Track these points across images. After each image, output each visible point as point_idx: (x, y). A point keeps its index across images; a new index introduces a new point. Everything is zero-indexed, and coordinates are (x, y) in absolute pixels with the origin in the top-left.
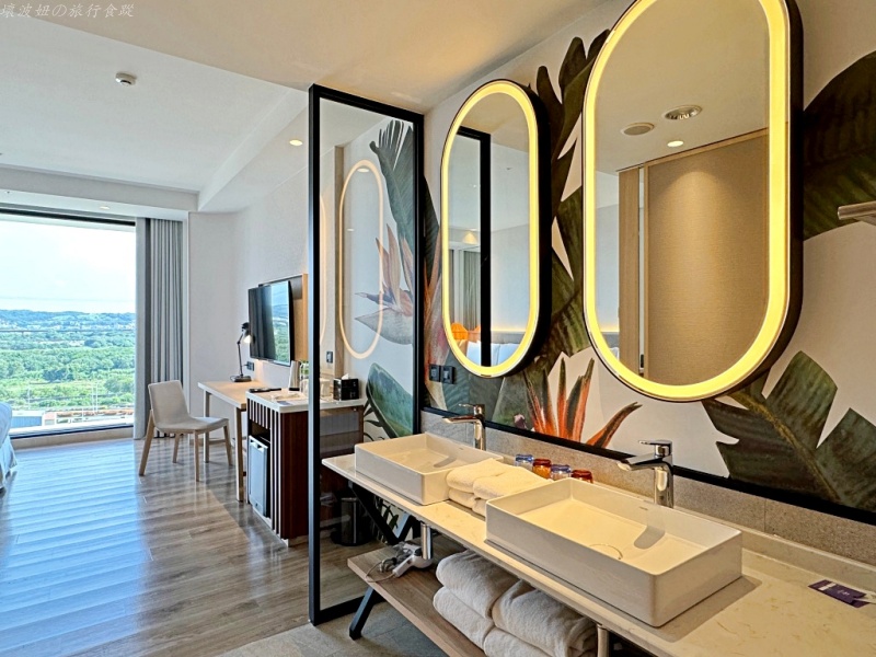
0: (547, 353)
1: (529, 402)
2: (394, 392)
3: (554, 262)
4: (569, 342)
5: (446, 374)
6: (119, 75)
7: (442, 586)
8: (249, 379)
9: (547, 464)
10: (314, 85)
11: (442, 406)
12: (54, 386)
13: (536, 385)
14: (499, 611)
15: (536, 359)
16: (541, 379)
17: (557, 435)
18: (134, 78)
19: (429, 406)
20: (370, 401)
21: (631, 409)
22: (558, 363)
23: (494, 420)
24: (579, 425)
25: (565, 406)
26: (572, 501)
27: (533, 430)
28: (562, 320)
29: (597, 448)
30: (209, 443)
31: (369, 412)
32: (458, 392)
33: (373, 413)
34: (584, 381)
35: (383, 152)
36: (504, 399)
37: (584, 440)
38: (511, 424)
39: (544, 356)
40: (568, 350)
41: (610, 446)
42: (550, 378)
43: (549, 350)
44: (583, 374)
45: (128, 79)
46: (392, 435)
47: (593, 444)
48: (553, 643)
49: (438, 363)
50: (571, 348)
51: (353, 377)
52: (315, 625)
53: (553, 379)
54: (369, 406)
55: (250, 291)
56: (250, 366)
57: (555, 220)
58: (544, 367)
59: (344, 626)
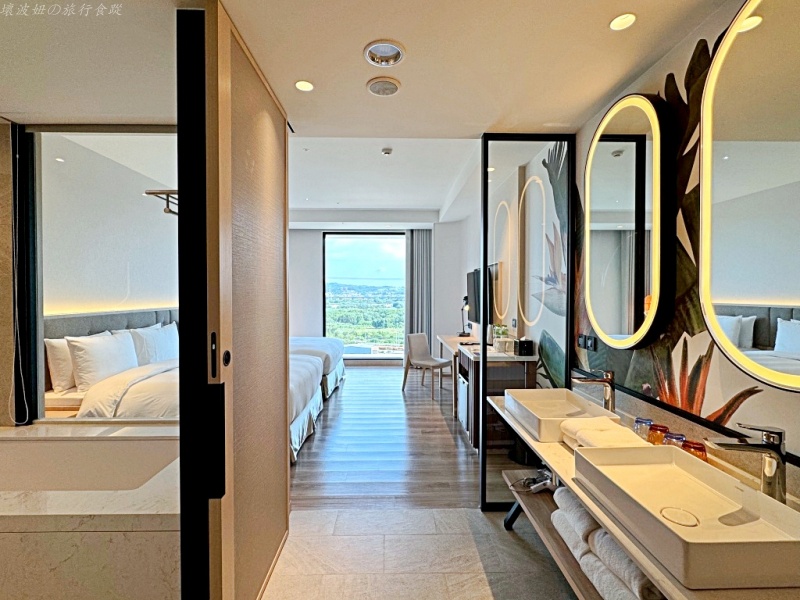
0: (671, 332)
1: (655, 373)
2: (556, 353)
3: (679, 250)
4: (691, 324)
5: (589, 343)
6: (383, 150)
7: (558, 508)
8: (468, 335)
9: (665, 430)
10: (485, 134)
11: (587, 368)
12: (377, 330)
13: (661, 359)
14: (593, 539)
15: (662, 336)
16: (665, 355)
17: (680, 406)
18: (391, 150)
19: (577, 367)
20: (540, 359)
21: (751, 392)
22: (681, 341)
23: (626, 385)
24: (699, 402)
25: (687, 381)
26: (673, 467)
27: (658, 399)
28: (685, 303)
29: (716, 424)
30: (443, 375)
31: (540, 366)
32: (598, 359)
33: (542, 368)
34: (704, 360)
35: (551, 166)
36: (634, 368)
37: (704, 415)
38: (640, 391)
39: (669, 334)
40: (690, 330)
41: (729, 425)
42: (673, 354)
43: (673, 329)
44: (705, 354)
45: (388, 151)
46: (555, 386)
47: (712, 420)
48: (630, 579)
49: (585, 334)
50: (693, 328)
51: (530, 339)
52: (483, 510)
53: (677, 354)
54: (540, 363)
55: (468, 275)
56: (470, 326)
57: (680, 212)
58: (668, 344)
59: (501, 519)
